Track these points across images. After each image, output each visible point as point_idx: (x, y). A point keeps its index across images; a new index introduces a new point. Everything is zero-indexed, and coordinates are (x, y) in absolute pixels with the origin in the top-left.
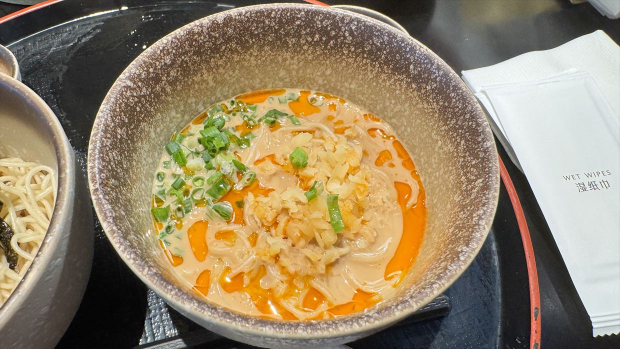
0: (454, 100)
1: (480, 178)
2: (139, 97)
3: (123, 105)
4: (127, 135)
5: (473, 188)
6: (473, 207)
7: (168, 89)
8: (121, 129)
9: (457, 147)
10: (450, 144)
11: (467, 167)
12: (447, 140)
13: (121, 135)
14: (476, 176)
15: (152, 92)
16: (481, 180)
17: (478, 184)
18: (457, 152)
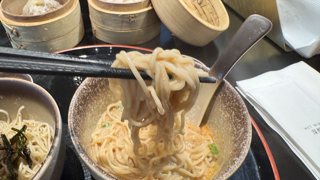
0: (228, 94)
1: (243, 128)
2: (88, 93)
3: (82, 96)
4: (83, 109)
5: (240, 133)
6: (240, 141)
7: (100, 90)
8: (81, 106)
9: (231, 115)
10: (228, 114)
11: (236, 123)
12: (226, 112)
13: (81, 109)
14: (241, 127)
15: (93, 91)
16: (243, 129)
17: (242, 130)
18: (231, 117)
